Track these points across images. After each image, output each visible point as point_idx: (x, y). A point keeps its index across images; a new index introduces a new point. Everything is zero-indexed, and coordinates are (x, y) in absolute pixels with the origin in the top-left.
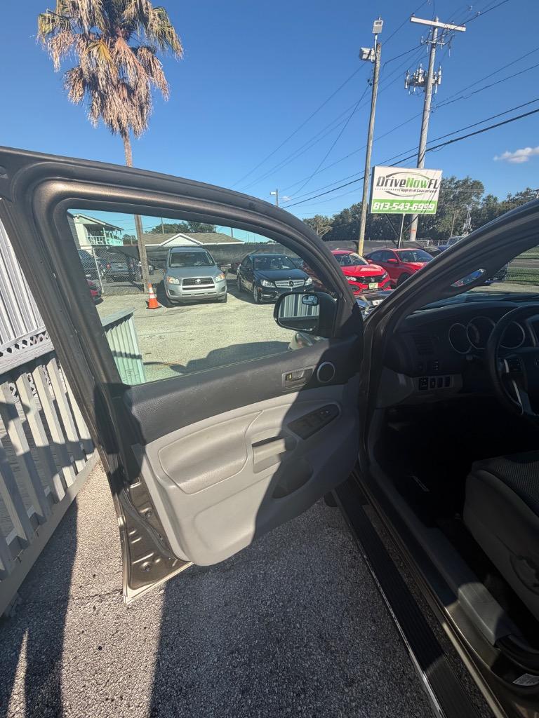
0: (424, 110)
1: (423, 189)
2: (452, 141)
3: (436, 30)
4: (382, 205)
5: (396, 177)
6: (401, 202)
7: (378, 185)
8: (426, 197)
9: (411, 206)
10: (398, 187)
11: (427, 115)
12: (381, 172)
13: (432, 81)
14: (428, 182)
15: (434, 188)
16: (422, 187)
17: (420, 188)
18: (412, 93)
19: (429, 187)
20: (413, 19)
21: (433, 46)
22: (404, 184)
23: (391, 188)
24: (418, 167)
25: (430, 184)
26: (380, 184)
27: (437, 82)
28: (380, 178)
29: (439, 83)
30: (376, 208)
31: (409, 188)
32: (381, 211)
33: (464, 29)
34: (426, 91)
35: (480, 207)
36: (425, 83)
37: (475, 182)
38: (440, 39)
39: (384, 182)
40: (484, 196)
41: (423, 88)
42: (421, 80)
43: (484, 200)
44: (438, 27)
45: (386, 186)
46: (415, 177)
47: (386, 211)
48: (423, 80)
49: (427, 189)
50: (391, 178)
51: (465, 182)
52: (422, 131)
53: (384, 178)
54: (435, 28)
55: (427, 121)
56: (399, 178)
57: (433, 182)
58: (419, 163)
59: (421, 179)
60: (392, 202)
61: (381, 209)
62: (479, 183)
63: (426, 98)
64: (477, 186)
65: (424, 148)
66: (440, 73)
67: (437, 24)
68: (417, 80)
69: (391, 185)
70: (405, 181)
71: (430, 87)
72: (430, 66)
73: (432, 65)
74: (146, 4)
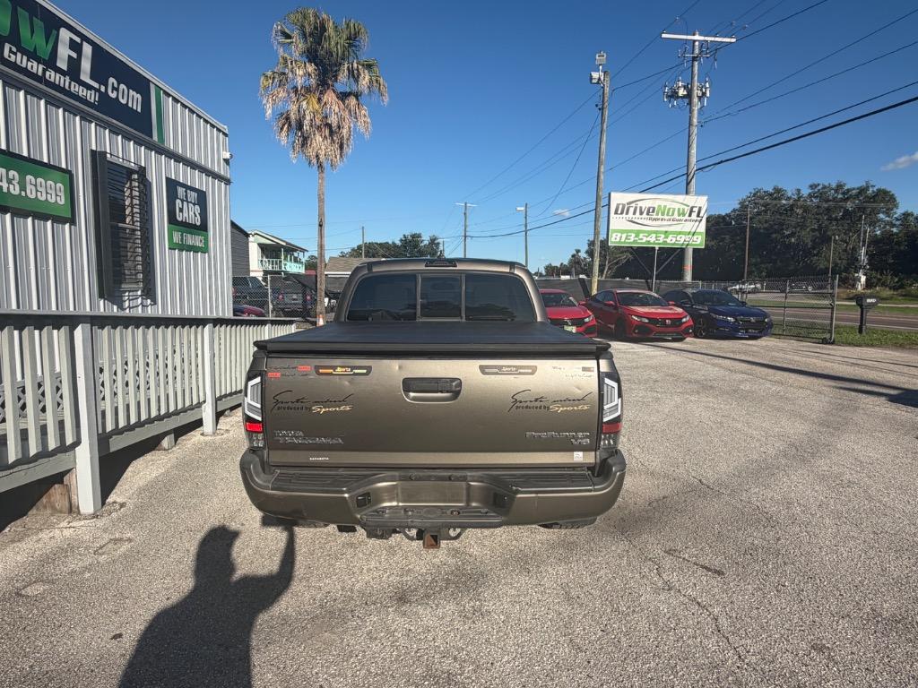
0: (690, 124)
1: (681, 217)
2: (722, 162)
3: (697, 43)
4: (624, 236)
5: (640, 204)
6: (650, 233)
7: (616, 213)
8: (688, 227)
9: (667, 237)
10: (645, 215)
11: (695, 130)
12: (618, 198)
13: (697, 92)
14: (687, 210)
15: (698, 216)
16: (679, 215)
17: (676, 216)
18: (673, 106)
19: (690, 215)
20: (664, 36)
21: (694, 59)
22: (653, 212)
23: (634, 216)
24: (687, 193)
25: (691, 212)
26: (619, 212)
27: (704, 94)
28: (618, 205)
29: (708, 95)
30: (614, 240)
31: (660, 216)
32: (622, 243)
33: (734, 40)
34: (690, 103)
35: (895, 230)
36: (689, 96)
37: (879, 190)
38: (701, 52)
39: (622, 210)
40: (899, 212)
41: (687, 101)
42: (682, 92)
43: (897, 219)
44: (699, 41)
45: (627, 213)
46: (669, 205)
47: (629, 243)
48: (685, 93)
49: (687, 217)
50: (633, 205)
51: (862, 191)
52: (689, 147)
53: (624, 205)
54: (694, 41)
55: (694, 136)
56: (645, 205)
57: (696, 210)
58: (687, 185)
59: (677, 206)
60: (638, 233)
61: (623, 240)
62: (885, 193)
63: (691, 111)
64: (885, 198)
65: (693, 167)
66: (707, 85)
67: (697, 37)
68: (677, 93)
69: (634, 213)
70: (654, 209)
71: (696, 100)
72: (692, 78)
73: (696, 78)
74: (358, 70)
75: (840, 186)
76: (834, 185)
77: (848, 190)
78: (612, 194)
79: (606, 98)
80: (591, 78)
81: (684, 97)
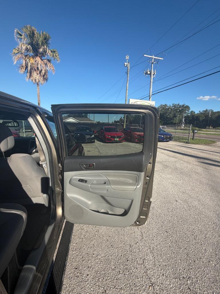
0: (151, 82)
2: (159, 92)
3: (153, 59)
11: (152, 84)
13: (152, 73)
18: (146, 76)
20: (145, 55)
21: (152, 63)
24: (149, 100)
27: (154, 74)
29: (155, 74)
33: (163, 59)
34: (151, 76)
35: (189, 115)
36: (150, 74)
37: (187, 106)
38: (154, 61)
40: (190, 111)
41: (150, 75)
42: (149, 73)
43: (190, 112)
44: (154, 58)
46: (145, 103)
48: (150, 73)
50: (136, 103)
51: (183, 106)
52: (150, 88)
53: (133, 103)
54: (152, 58)
55: (151, 85)
56: (139, 103)
57: (152, 105)
58: (150, 99)
62: (188, 106)
63: (151, 78)
64: (188, 107)
65: (151, 94)
66: (155, 71)
67: (153, 57)
68: (147, 73)
70: (141, 104)
71: (152, 75)
72: (152, 69)
73: (153, 69)
74: (46, 48)
75: (178, 104)
76: (177, 104)
77: (180, 105)
78: (130, 99)
79: (129, 70)
80: (125, 64)
81: (149, 74)
